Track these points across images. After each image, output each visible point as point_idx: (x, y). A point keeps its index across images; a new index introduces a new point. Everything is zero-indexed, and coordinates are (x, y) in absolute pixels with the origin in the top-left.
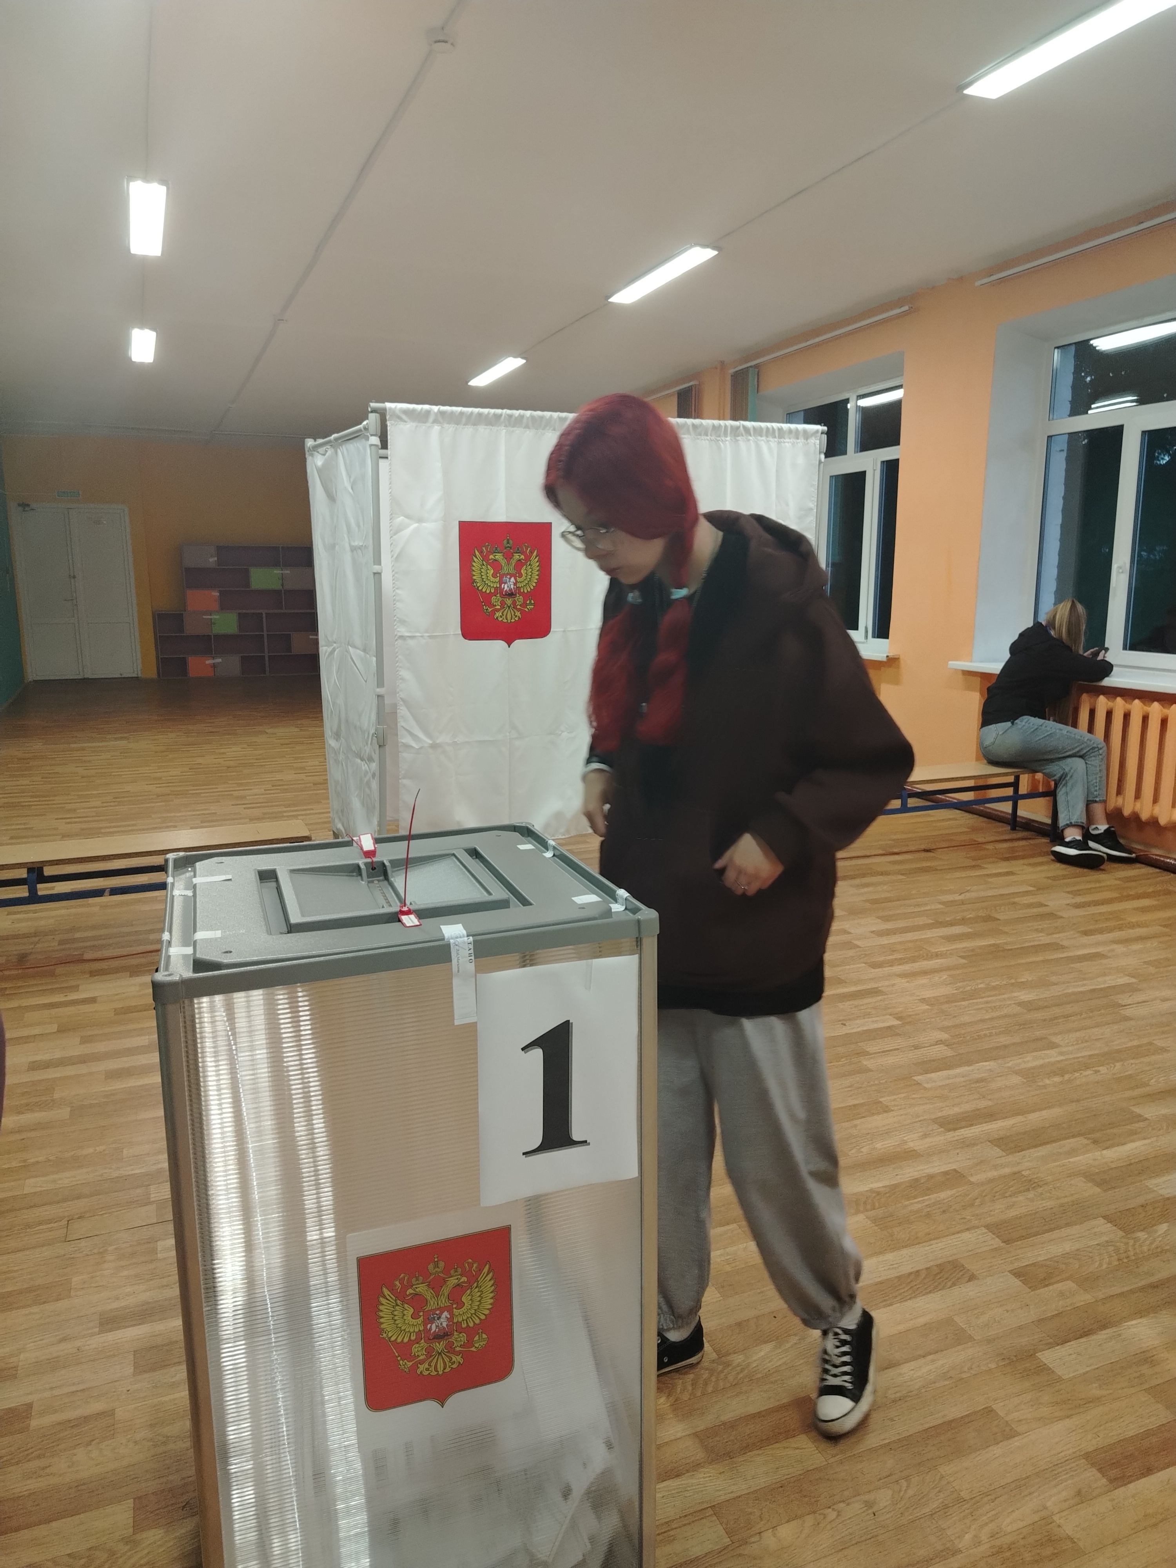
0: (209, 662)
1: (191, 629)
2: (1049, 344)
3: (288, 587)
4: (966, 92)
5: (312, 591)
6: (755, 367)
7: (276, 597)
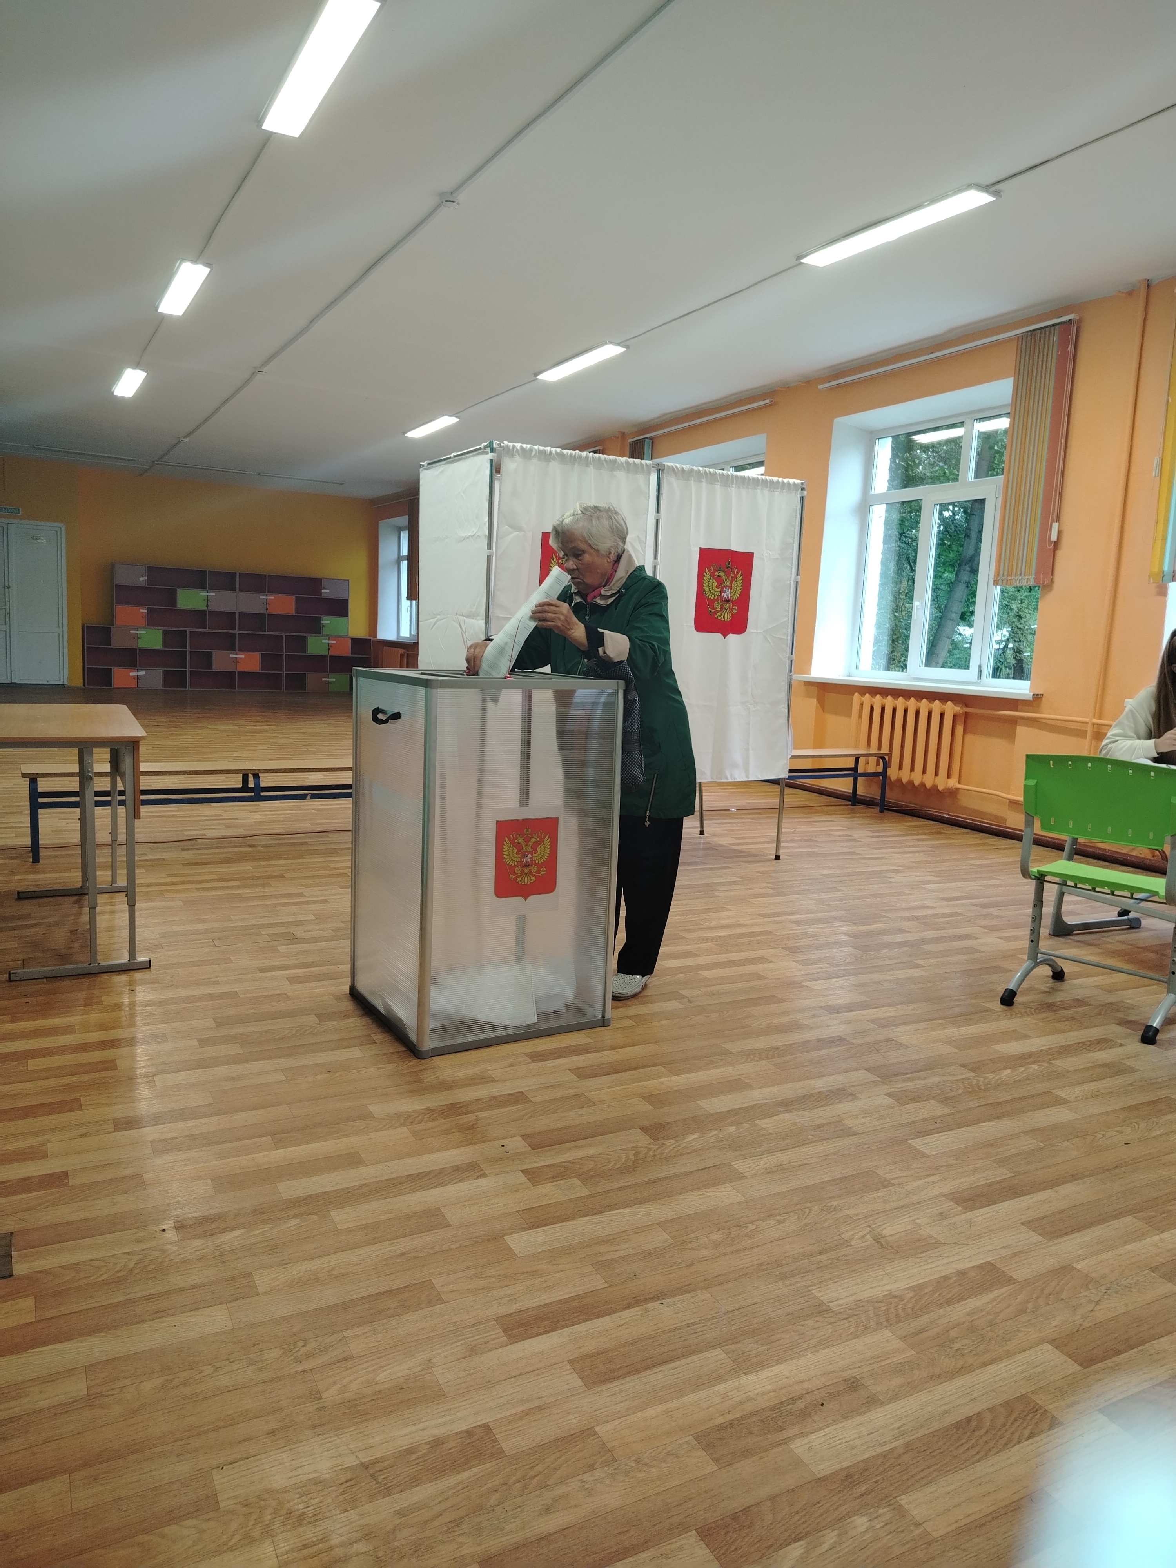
0: (133, 674)
1: (118, 641)
2: (872, 436)
3: (212, 608)
4: (802, 261)
5: (235, 613)
6: (650, 438)
7: (199, 616)
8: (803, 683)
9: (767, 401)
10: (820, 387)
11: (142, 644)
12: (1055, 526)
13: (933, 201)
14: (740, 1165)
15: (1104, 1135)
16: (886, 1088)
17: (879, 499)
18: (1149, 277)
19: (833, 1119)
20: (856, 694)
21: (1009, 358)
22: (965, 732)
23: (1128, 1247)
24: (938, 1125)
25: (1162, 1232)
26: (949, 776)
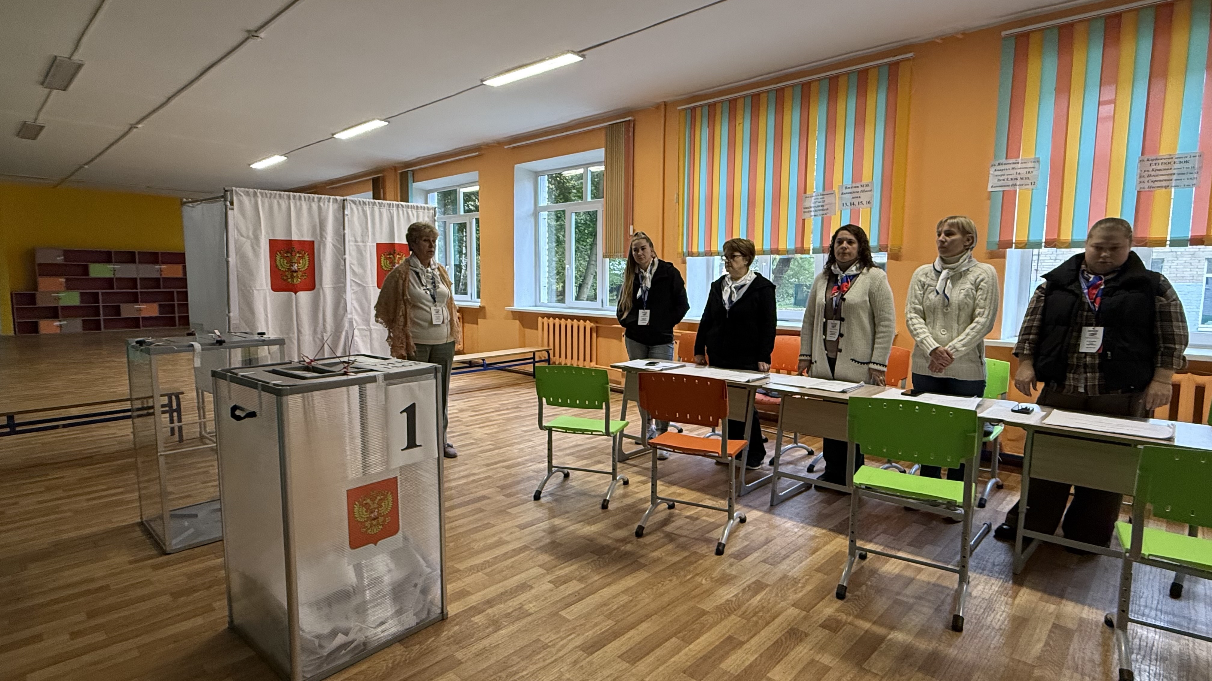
0: (57, 323)
1: (41, 302)
2: (537, 174)
3: (118, 276)
4: (484, 83)
5: (136, 279)
6: (412, 171)
7: (109, 282)
8: (510, 313)
9: (477, 153)
10: (506, 147)
11: (62, 303)
12: (631, 227)
13: (551, 58)
14: (459, 655)
15: (663, 585)
16: (549, 578)
17: (544, 209)
18: (665, 100)
19: (517, 607)
20: (540, 318)
21: (602, 138)
22: (597, 337)
23: (673, 660)
24: (576, 598)
25: (690, 644)
26: (591, 361)
